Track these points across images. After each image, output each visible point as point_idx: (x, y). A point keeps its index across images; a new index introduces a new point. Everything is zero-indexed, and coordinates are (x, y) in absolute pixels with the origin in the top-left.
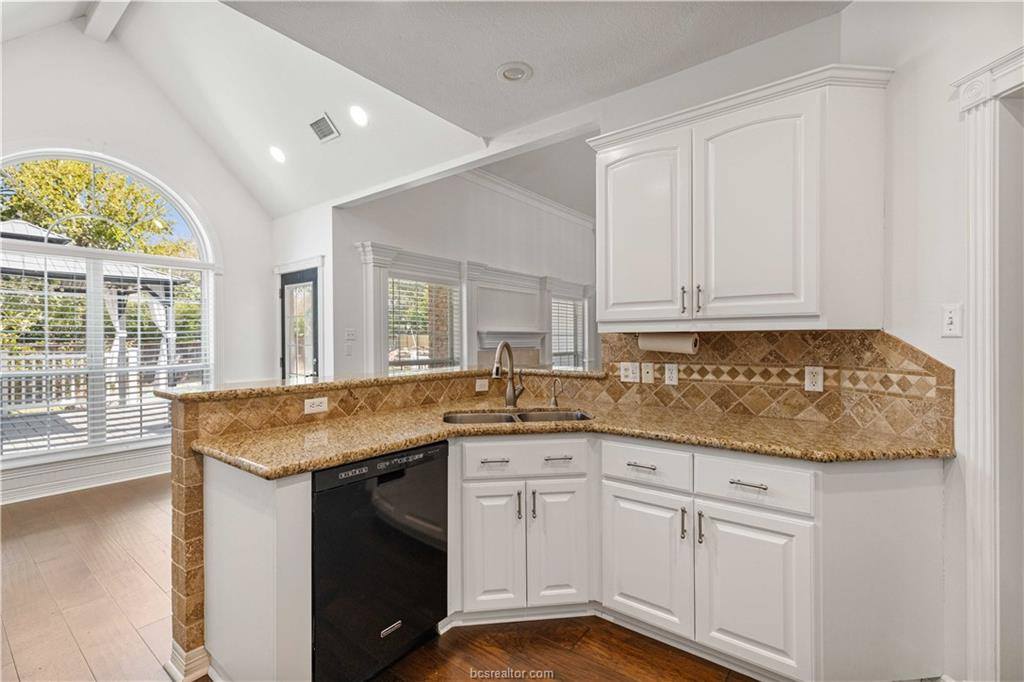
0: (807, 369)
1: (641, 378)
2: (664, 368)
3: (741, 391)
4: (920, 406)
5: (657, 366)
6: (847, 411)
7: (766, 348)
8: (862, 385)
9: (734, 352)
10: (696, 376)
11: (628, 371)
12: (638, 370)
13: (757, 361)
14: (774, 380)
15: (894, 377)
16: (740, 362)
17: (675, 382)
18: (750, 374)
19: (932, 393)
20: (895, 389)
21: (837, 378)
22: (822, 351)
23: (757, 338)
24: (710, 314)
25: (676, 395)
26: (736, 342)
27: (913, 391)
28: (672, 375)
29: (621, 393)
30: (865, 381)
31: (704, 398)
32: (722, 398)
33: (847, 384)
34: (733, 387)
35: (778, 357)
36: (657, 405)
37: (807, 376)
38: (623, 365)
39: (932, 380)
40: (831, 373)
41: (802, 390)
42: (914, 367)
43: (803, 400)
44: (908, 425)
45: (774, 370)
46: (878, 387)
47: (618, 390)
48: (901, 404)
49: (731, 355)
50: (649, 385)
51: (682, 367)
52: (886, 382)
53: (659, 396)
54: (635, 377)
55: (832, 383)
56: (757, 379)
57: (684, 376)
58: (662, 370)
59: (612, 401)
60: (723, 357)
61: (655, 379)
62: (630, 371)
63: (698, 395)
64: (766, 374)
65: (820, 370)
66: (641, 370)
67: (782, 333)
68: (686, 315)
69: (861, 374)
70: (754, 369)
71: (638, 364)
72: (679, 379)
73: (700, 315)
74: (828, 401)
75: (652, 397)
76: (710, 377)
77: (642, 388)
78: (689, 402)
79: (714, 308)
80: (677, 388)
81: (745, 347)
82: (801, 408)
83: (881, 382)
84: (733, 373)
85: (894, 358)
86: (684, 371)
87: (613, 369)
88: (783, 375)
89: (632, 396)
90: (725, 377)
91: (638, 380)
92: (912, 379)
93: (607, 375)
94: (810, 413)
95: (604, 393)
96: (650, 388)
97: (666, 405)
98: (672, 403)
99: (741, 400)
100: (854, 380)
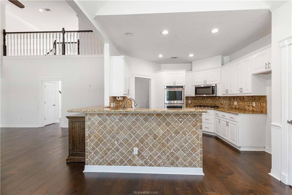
38: (111, 103)
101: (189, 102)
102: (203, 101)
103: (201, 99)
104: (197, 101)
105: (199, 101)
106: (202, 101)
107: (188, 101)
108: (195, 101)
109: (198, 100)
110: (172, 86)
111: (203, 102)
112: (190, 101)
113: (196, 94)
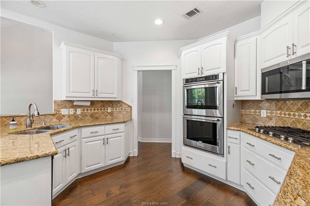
0: (108, 108)
1: (69, 113)
2: (77, 110)
3: (96, 114)
4: (127, 112)
5: (74, 109)
6: (115, 115)
7: (101, 104)
8: (118, 110)
9: (95, 105)
10: (86, 111)
11: (64, 112)
12: (68, 111)
13: (99, 107)
14: (103, 111)
15: (123, 108)
16: (96, 107)
17: (80, 113)
18: (98, 110)
19: (129, 110)
20: (123, 110)
21: (113, 109)
22: (111, 104)
23: (99, 102)
24: (99, 96)
25: (80, 116)
26: (95, 103)
27: (126, 110)
28: (79, 111)
29: (62, 118)
30: (118, 109)
31: (88, 116)
32: (92, 116)
33: (115, 110)
34: (94, 113)
35: (103, 106)
36: (74, 120)
37: (108, 109)
38: (62, 110)
39: (129, 108)
40: (112, 108)
41: (107, 112)
42: (127, 106)
43: (108, 114)
44: (126, 115)
45: (103, 109)
46: (121, 110)
47: (60, 118)
48: (125, 113)
49: (94, 106)
50: (72, 115)
51: (82, 109)
52: (122, 109)
53: (75, 117)
54: (67, 113)
55: (112, 110)
56: (99, 111)
57: (82, 111)
58: (76, 110)
59: (58, 121)
60: (92, 106)
61: (74, 113)
62: (66, 112)
63: (86, 116)
64: (101, 109)
65: (110, 108)
66: (69, 111)
67: (104, 101)
68: (93, 96)
69: (117, 108)
70: (99, 108)
71: (68, 109)
72: (81, 112)
73: (97, 96)
74: (111, 114)
75: (73, 118)
76: (89, 111)
77: (69, 116)
78: (84, 118)
79: (99, 95)
80: (80, 115)
81: (97, 104)
82: (107, 116)
83: (121, 109)
84: (94, 110)
85: (123, 105)
86: (83, 110)
87: (59, 111)
88: (104, 109)
89: (66, 118)
90: (93, 111)
91: (68, 114)
92: (126, 108)
93: (56, 113)
94: (109, 116)
95: (55, 119)
96: (72, 116)
97: (77, 120)
98: (79, 119)
99: (96, 116)
100: (116, 109)
101: (262, 116)
102: (302, 114)
103: (296, 108)
104: (285, 114)
105: (292, 113)
106: (300, 116)
107: (260, 112)
108: (281, 114)
109: (289, 109)
110: (196, 78)
111: (302, 118)
112: (265, 111)
113: (263, 92)
